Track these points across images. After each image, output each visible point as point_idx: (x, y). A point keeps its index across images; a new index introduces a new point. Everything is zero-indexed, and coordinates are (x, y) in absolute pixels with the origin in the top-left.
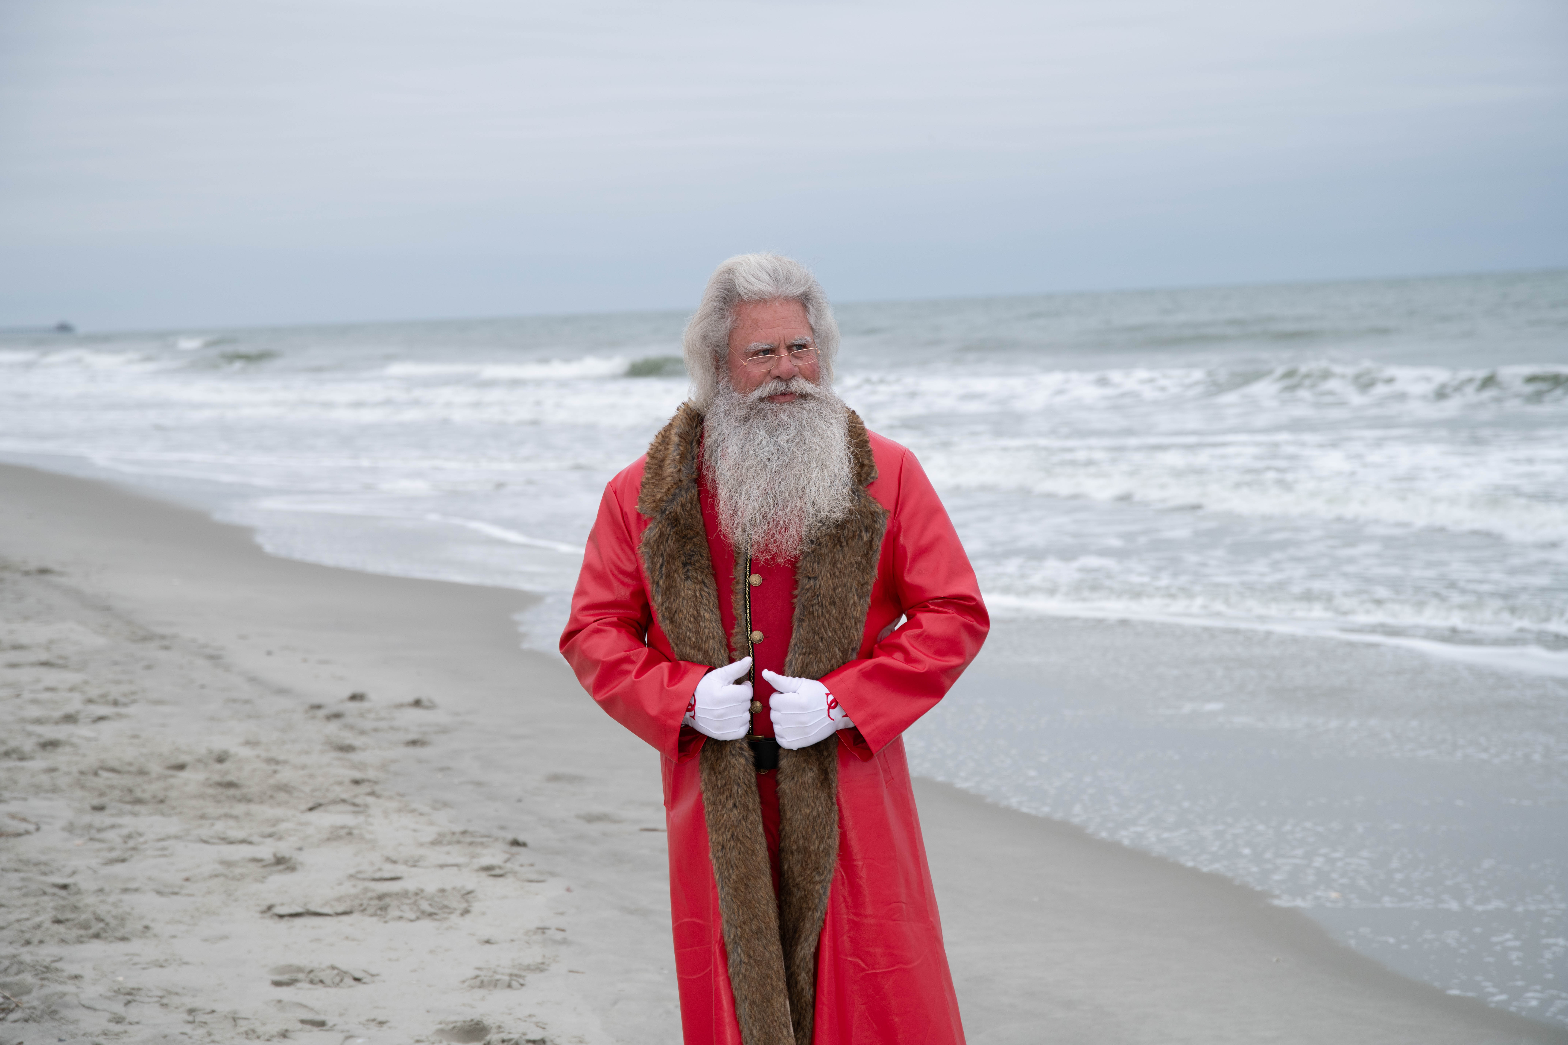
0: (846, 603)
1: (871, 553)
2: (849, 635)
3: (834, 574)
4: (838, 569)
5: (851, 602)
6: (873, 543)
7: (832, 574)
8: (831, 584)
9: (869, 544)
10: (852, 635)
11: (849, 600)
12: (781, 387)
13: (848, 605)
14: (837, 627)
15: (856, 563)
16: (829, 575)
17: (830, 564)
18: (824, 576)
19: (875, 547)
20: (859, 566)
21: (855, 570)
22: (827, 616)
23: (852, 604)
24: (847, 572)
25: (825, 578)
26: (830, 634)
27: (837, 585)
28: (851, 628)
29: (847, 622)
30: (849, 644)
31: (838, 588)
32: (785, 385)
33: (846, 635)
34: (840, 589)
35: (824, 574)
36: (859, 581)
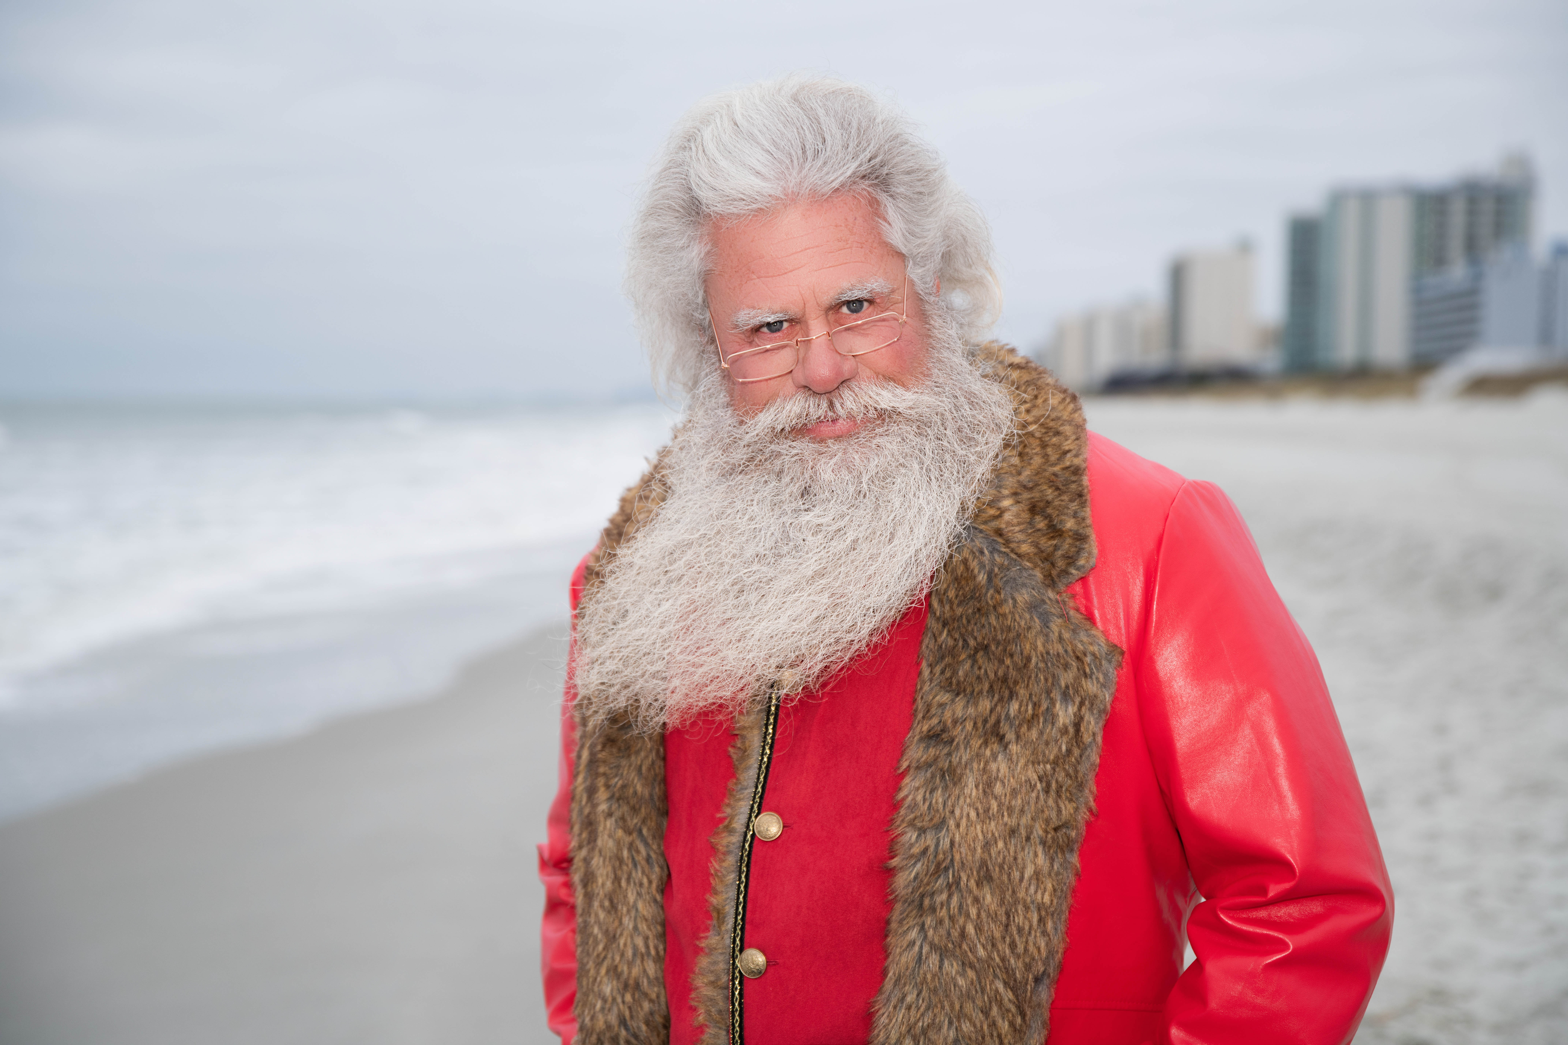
0: (1016, 875)
1: (1076, 752)
2: (1026, 950)
3: (987, 811)
4: (996, 798)
5: (1029, 871)
6: (1082, 729)
7: (981, 811)
8: (980, 835)
9: (1071, 730)
10: (1031, 948)
11: (1024, 868)
12: (817, 409)
13: (1022, 879)
14: (997, 934)
15: (1040, 779)
16: (973, 814)
17: (977, 786)
18: (961, 818)
19: (1087, 738)
20: (1048, 785)
21: (1038, 798)
22: (973, 912)
23: (1030, 879)
24: (1018, 802)
25: (964, 822)
26: (981, 952)
27: (993, 834)
28: (1030, 933)
29: (1019, 919)
30: (1028, 967)
31: (996, 843)
32: (825, 405)
33: (1020, 948)
34: (1001, 844)
35: (962, 813)
36: (1047, 821)
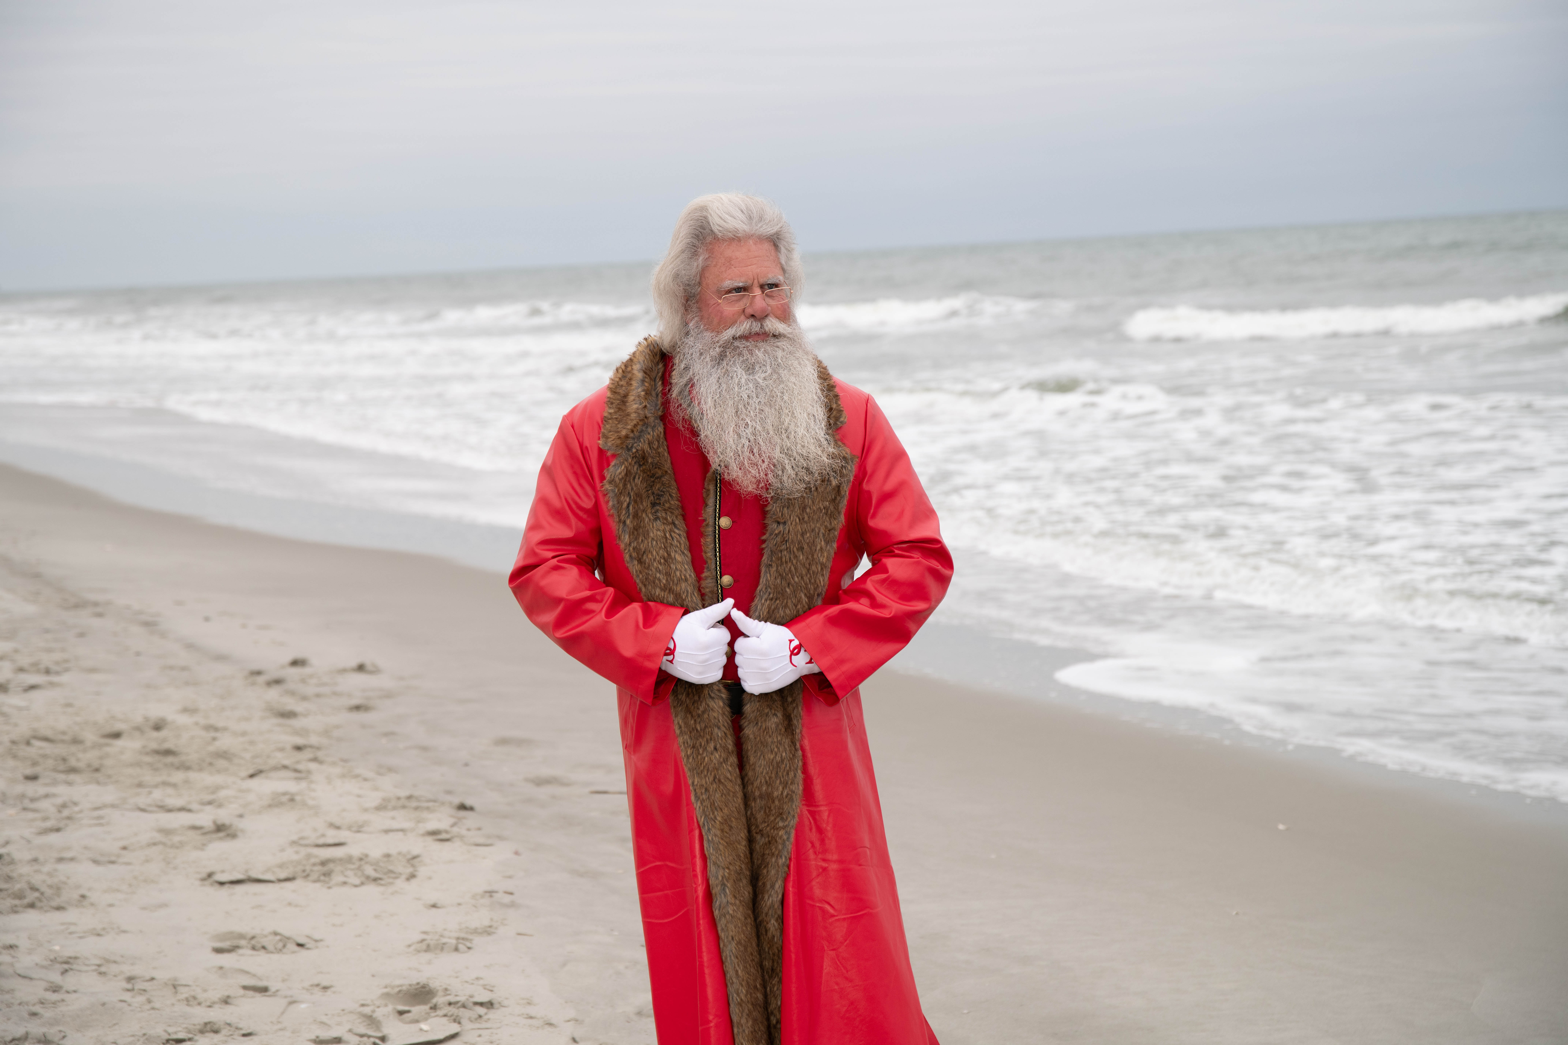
0: (813, 548)
1: (838, 498)
2: (815, 581)
3: (803, 519)
4: (807, 514)
5: (818, 548)
6: (841, 489)
7: (801, 519)
8: (800, 529)
9: (837, 489)
10: (818, 581)
11: (817, 546)
12: (756, 327)
13: (816, 550)
14: (804, 573)
15: (824, 508)
16: (798, 520)
17: (800, 508)
18: (793, 521)
19: (843, 493)
20: (827, 512)
21: (823, 516)
22: (794, 562)
23: (819, 550)
24: (816, 517)
25: (794, 523)
26: (796, 579)
27: (805, 529)
28: (817, 574)
29: (814, 568)
30: (815, 589)
31: (807, 533)
32: (759, 324)
33: (813, 581)
34: (808, 535)
35: (793, 519)
36: (826, 527)
